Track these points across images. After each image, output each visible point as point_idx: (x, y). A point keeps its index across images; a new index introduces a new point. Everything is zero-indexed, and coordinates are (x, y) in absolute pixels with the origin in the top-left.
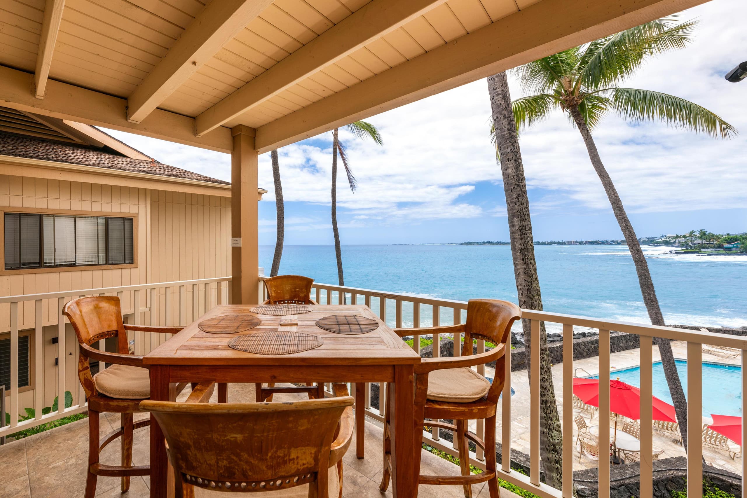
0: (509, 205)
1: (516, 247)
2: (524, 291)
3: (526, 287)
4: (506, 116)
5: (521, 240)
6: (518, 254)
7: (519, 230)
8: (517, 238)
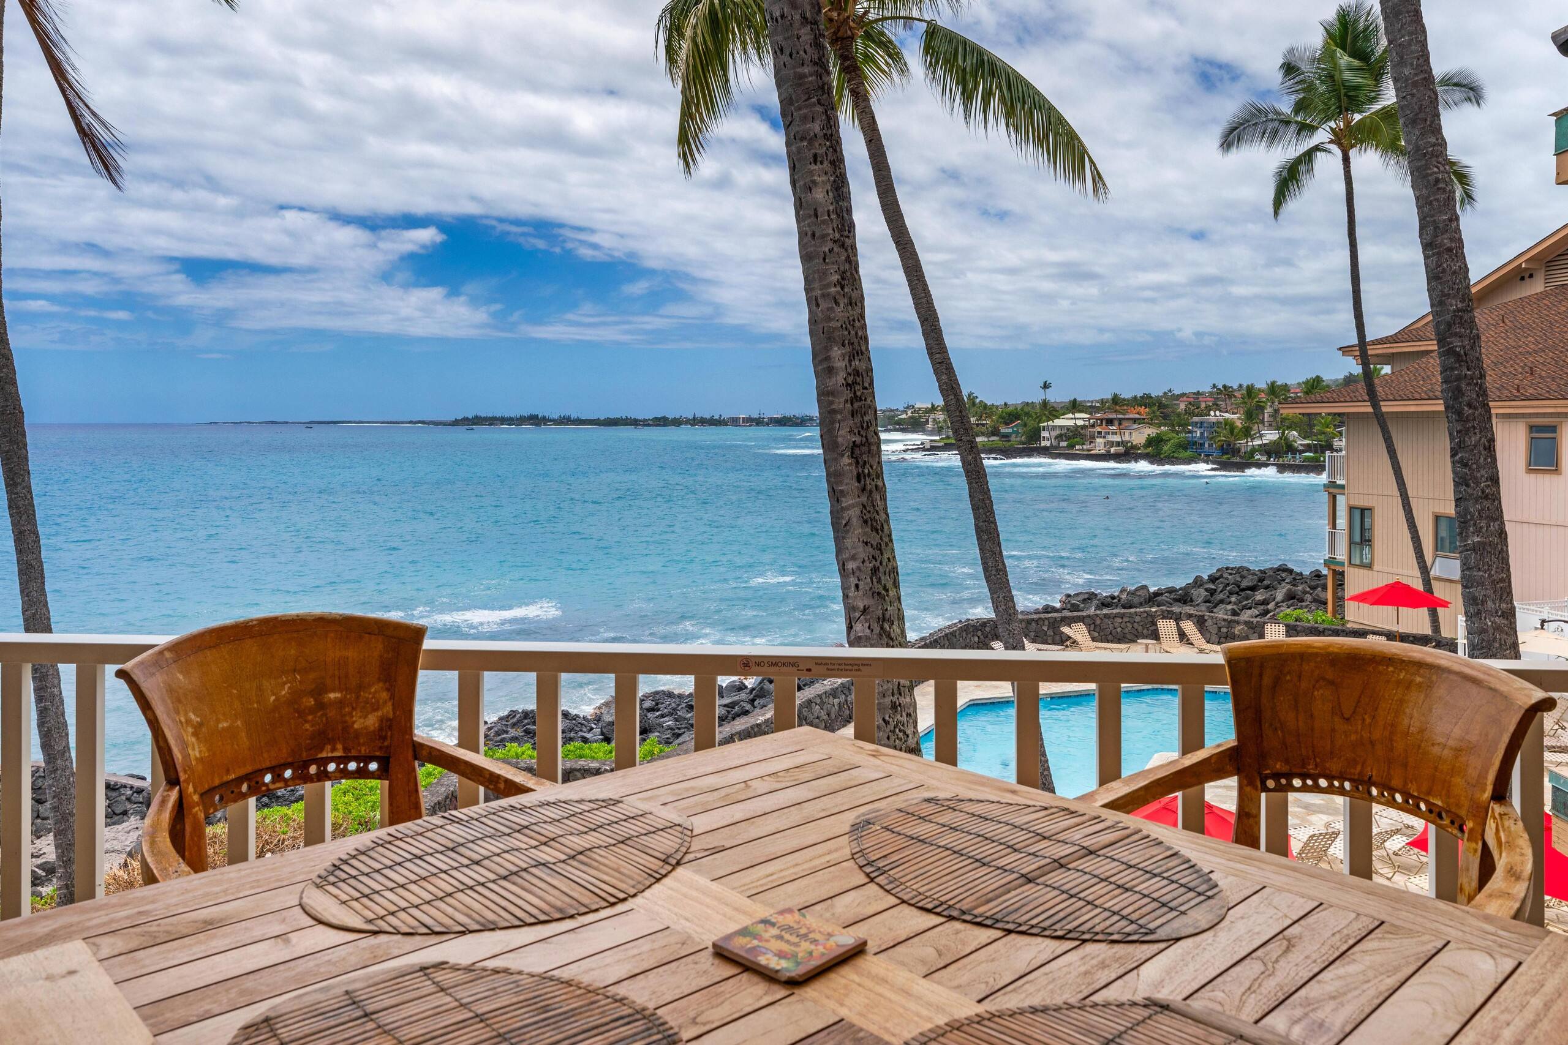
1: (840, 439)
2: (862, 577)
4: (808, 15)
6: (846, 460)
8: (840, 412)
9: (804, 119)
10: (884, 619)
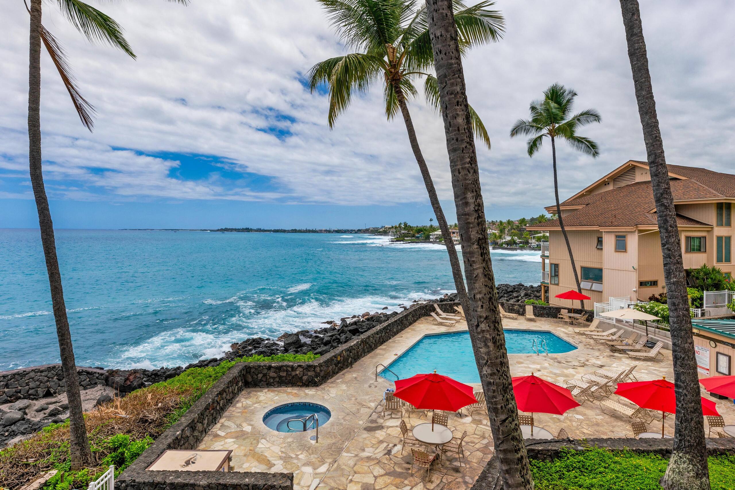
1: (472, 236)
2: (485, 302)
3: (486, 296)
4: (453, 36)
6: (475, 246)
8: (472, 223)
9: (452, 84)
10: (495, 322)
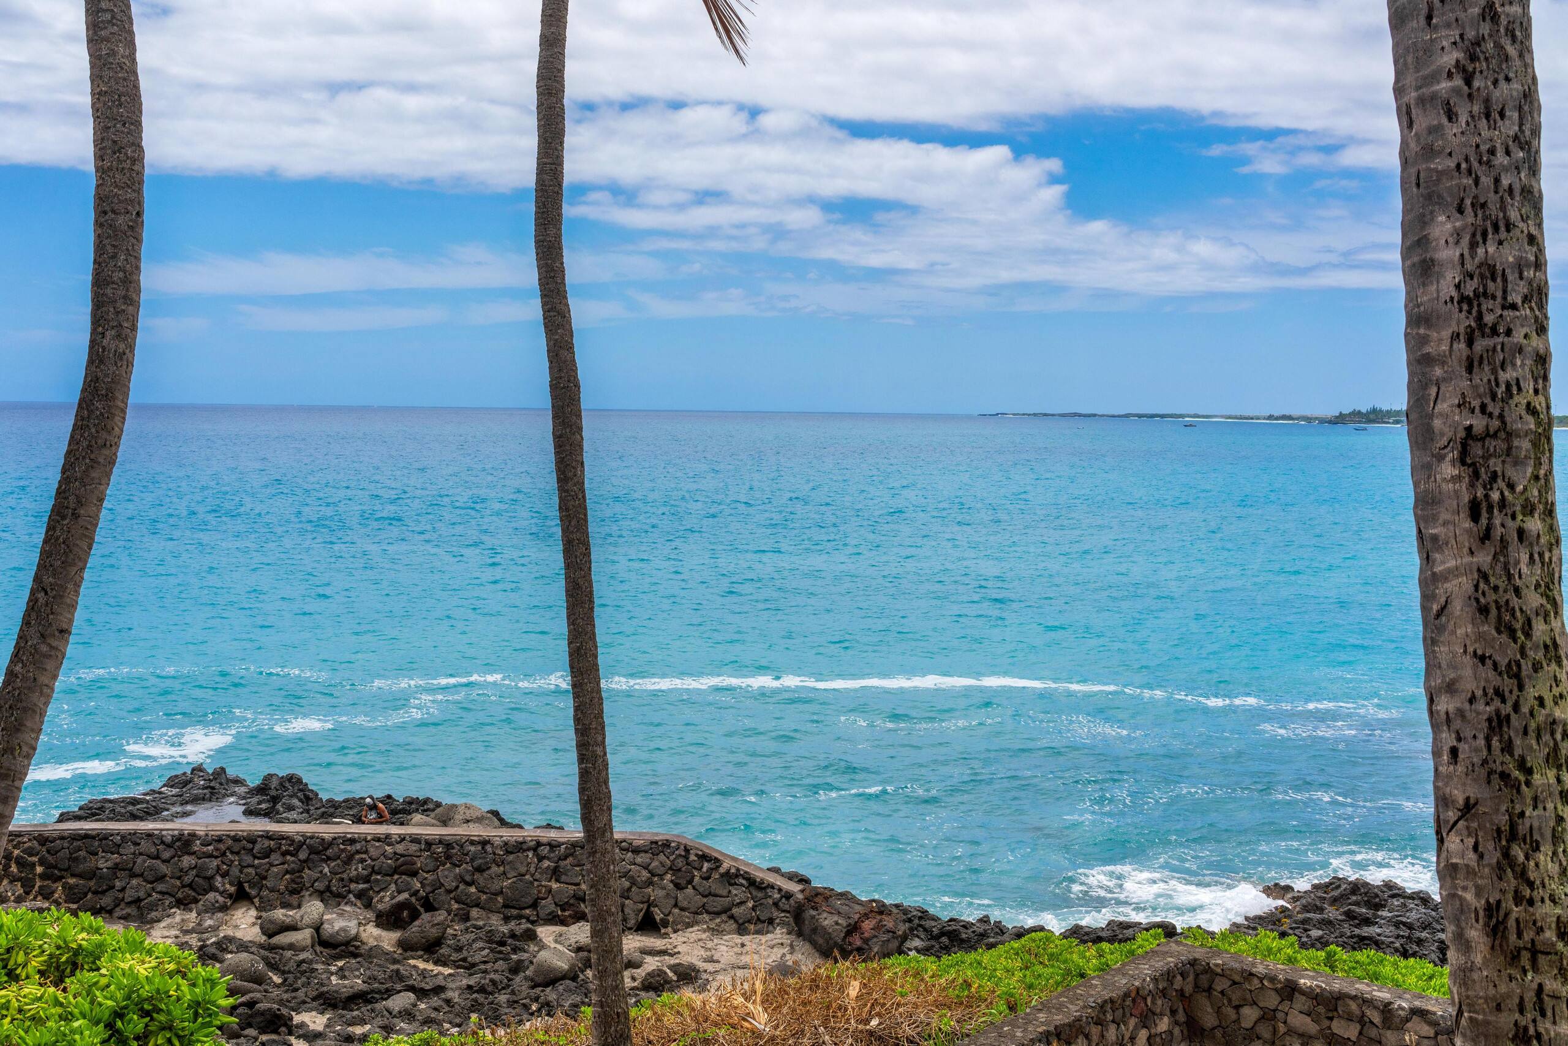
0: (1410, 125)
1: (1437, 423)
3: (1480, 706)
5: (1470, 369)
6: (1448, 470)
7: (1463, 299)
8: (1444, 360)
